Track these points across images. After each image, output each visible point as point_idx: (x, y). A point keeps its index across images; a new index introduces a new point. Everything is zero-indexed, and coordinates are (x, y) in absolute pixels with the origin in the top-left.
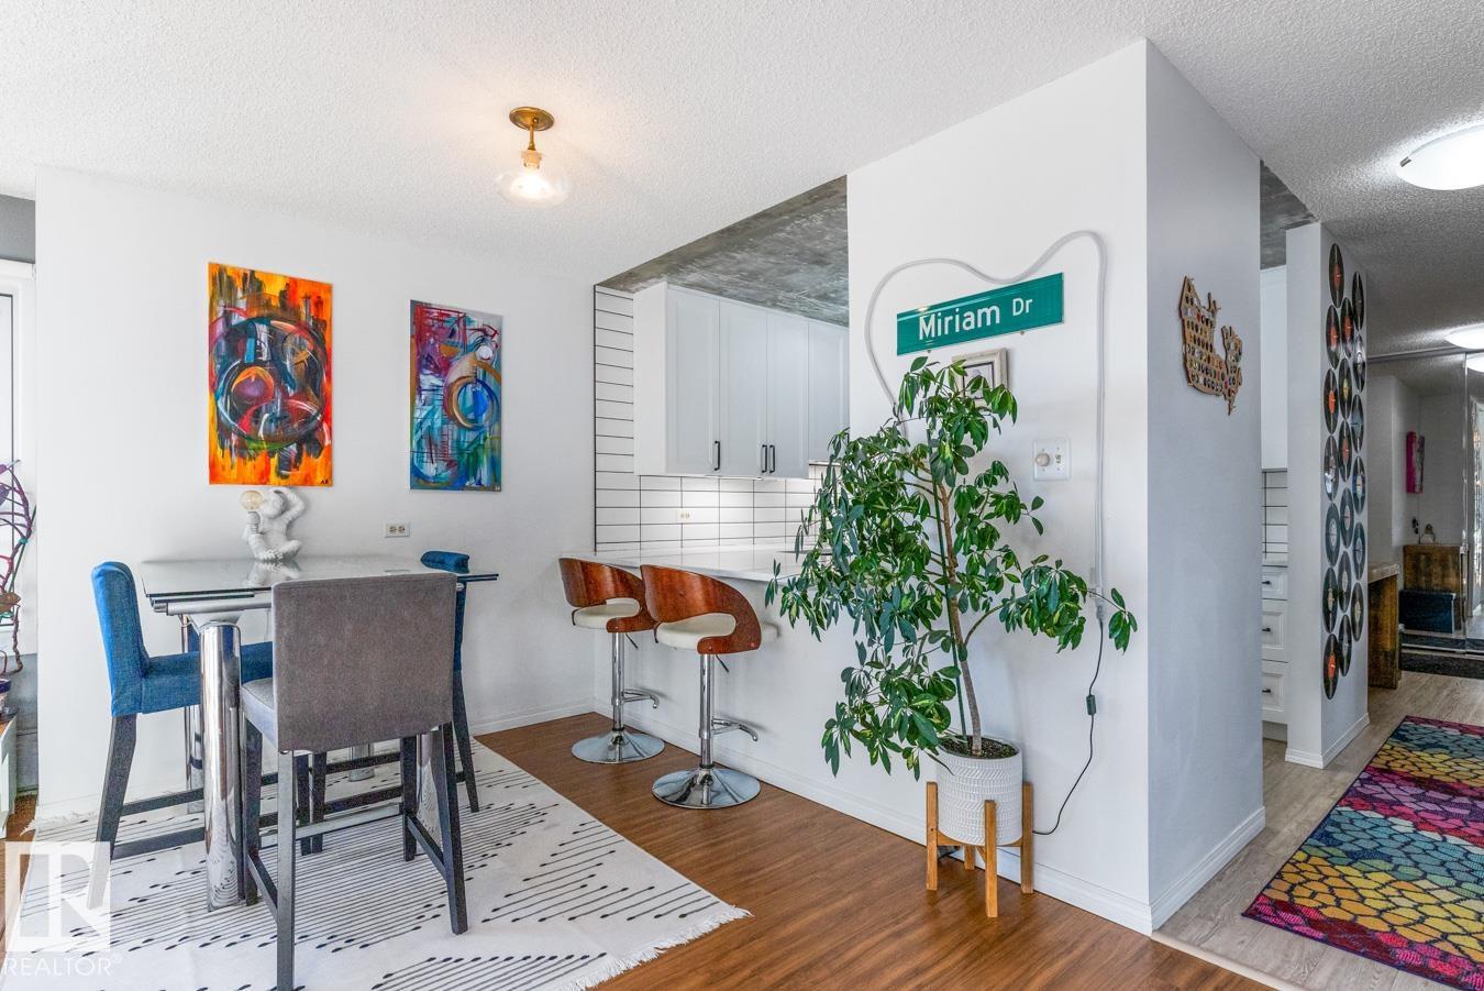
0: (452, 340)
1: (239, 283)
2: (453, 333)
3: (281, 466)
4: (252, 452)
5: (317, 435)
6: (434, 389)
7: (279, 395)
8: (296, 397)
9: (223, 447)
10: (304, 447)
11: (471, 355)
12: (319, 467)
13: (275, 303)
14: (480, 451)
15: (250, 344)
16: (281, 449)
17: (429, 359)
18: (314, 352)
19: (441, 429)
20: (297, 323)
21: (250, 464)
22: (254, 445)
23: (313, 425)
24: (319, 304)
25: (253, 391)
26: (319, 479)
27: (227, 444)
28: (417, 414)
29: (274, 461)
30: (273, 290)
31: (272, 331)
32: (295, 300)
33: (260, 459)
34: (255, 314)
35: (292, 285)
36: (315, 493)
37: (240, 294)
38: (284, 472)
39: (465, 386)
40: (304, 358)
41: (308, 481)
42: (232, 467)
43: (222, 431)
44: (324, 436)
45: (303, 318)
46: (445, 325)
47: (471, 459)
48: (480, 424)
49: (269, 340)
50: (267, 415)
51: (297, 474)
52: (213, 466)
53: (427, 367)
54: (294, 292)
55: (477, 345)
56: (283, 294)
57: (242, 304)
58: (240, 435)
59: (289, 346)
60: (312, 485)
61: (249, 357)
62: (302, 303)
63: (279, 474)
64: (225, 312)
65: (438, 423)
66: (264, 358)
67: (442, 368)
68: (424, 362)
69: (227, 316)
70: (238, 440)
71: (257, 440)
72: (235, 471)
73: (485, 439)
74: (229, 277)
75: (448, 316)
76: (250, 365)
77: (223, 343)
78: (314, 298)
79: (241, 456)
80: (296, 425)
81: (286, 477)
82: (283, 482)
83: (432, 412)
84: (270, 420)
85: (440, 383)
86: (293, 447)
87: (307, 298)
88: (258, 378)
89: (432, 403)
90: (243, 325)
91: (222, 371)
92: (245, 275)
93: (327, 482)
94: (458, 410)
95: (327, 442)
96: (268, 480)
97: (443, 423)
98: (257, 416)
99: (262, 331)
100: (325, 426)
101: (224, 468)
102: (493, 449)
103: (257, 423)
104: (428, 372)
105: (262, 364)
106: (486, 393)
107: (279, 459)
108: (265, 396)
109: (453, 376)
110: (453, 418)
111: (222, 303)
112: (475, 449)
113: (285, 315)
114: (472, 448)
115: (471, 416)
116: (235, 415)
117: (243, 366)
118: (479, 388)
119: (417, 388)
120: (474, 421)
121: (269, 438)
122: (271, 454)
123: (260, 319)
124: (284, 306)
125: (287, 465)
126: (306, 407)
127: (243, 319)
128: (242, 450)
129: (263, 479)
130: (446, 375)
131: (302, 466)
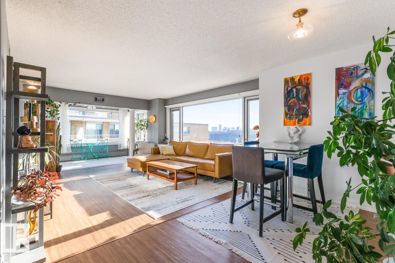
0: (351, 76)
1: (290, 81)
2: (352, 73)
3: (298, 121)
4: (292, 118)
5: (307, 113)
6: (344, 93)
7: (298, 104)
8: (302, 104)
9: (286, 118)
10: (304, 116)
11: (360, 78)
12: (307, 121)
13: (297, 82)
14: (364, 111)
15: (292, 94)
16: (298, 117)
17: (342, 84)
18: (306, 92)
19: (347, 106)
20: (302, 86)
21: (291, 121)
22: (292, 117)
23: (306, 110)
24: (308, 79)
25: (292, 104)
26: (308, 124)
27: (287, 117)
28: (338, 102)
29: (297, 120)
30: (297, 80)
31: (297, 89)
32: (302, 80)
33: (294, 120)
34: (293, 86)
35: (301, 76)
36: (307, 127)
37: (290, 83)
38: (299, 122)
39: (357, 90)
40: (304, 94)
41: (305, 124)
42: (288, 122)
43: (286, 114)
44: (309, 113)
45: (304, 84)
46: (349, 72)
47: (360, 114)
48: (364, 102)
49: (296, 92)
50: (295, 110)
51: (302, 123)
52: (284, 122)
53: (341, 87)
54: (302, 78)
55: (363, 74)
56: (299, 80)
57: (290, 85)
58: (289, 114)
59: (300, 92)
60: (306, 125)
61: (291, 97)
62: (303, 80)
63: (298, 123)
64: (287, 88)
65: (345, 104)
66: (295, 96)
67: (347, 86)
68: (340, 86)
69: (287, 89)
70: (289, 116)
71: (293, 115)
72: (288, 123)
73: (366, 106)
74: (288, 80)
75: (350, 68)
76: (292, 99)
77: (286, 95)
78: (306, 78)
79: (290, 119)
80: (302, 111)
81: (299, 124)
82: (299, 125)
83: (343, 101)
84: (296, 110)
85: (347, 91)
86: (301, 116)
87: (305, 79)
88: (293, 101)
89: (343, 98)
90: (290, 90)
91: (286, 101)
92: (291, 78)
93: (309, 124)
94: (354, 98)
95: (310, 114)
96: (295, 124)
97: (348, 104)
98: (293, 110)
99: (294, 90)
100: (309, 110)
101: (286, 122)
102: (370, 110)
103: (293, 111)
104: (342, 89)
105: (294, 98)
106: (367, 90)
107: (298, 119)
108: (295, 105)
109: (352, 88)
110: (352, 102)
111: (286, 86)
112: (361, 111)
113: (300, 85)
114: (360, 111)
115: (360, 99)
116: (289, 110)
117: (290, 99)
118: (364, 89)
119: (337, 94)
120: (362, 101)
121: (296, 115)
122: (296, 118)
123: (294, 87)
124: (299, 82)
125: (300, 121)
126: (304, 106)
127: (290, 88)
128: (290, 118)
129: (294, 124)
130: (349, 88)
131: (303, 121)
